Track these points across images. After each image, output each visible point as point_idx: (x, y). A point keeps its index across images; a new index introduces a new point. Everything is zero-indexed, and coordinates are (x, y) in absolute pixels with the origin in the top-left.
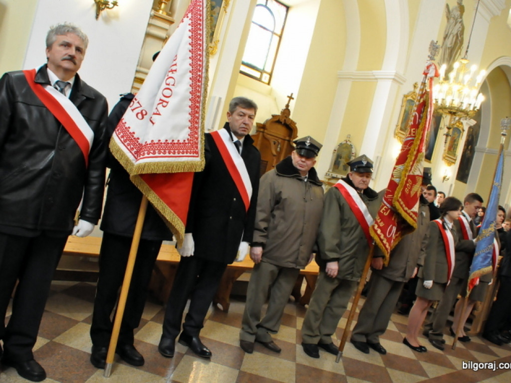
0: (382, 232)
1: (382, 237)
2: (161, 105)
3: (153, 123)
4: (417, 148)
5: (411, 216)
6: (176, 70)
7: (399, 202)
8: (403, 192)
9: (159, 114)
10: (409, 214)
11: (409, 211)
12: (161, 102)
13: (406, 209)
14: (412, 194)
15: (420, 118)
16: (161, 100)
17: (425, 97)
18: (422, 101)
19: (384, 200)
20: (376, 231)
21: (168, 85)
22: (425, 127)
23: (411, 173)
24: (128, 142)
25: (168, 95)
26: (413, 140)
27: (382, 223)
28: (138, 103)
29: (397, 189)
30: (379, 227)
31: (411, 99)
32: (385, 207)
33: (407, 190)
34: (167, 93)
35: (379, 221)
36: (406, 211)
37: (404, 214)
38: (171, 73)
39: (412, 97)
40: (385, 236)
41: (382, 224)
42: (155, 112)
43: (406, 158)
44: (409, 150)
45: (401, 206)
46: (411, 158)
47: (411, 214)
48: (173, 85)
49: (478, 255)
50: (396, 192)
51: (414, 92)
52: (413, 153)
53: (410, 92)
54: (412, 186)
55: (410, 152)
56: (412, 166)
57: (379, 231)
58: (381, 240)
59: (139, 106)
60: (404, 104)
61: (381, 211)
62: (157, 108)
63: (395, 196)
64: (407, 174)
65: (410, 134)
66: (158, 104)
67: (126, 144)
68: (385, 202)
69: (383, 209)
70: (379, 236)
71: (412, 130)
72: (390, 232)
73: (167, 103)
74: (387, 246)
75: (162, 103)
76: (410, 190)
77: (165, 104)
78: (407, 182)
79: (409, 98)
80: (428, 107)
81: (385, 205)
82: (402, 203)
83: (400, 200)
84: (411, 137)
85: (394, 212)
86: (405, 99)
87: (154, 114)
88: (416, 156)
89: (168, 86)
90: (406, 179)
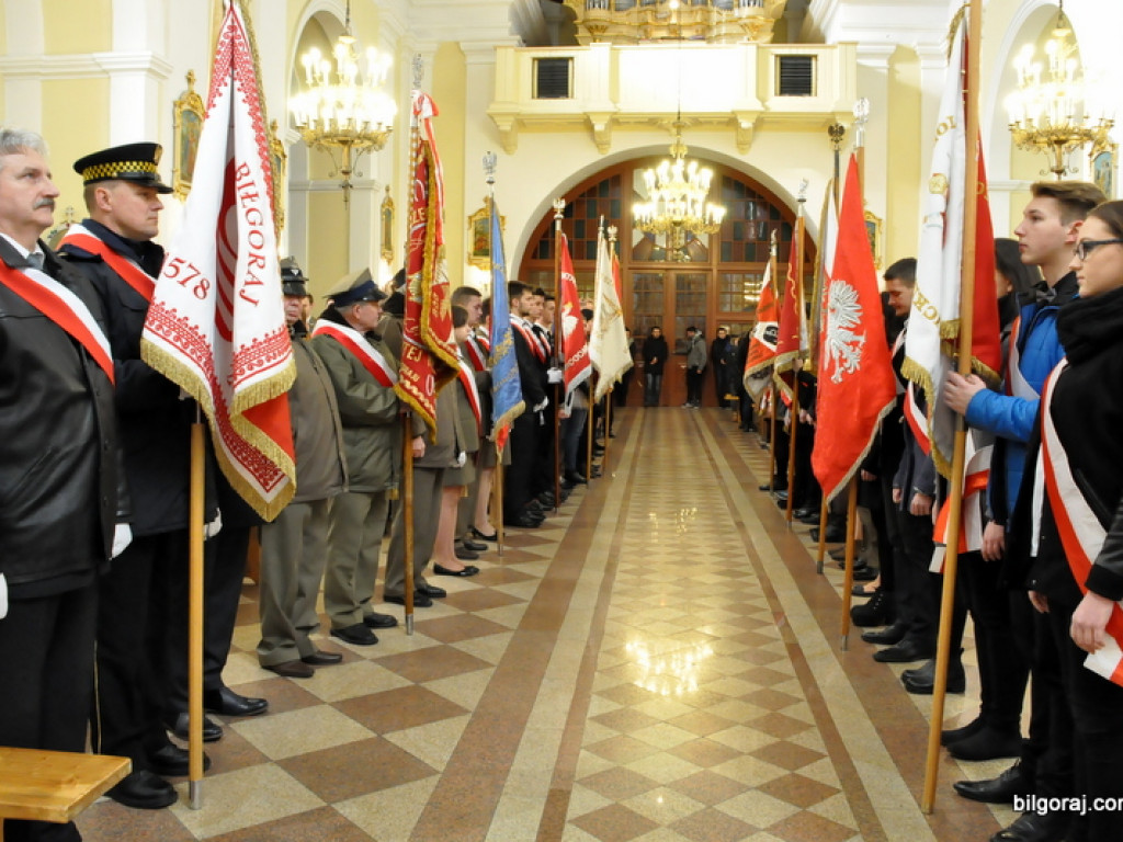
0: (419, 390)
1: (422, 398)
2: (254, 265)
3: (255, 303)
4: (434, 240)
5: (449, 353)
6: (256, 195)
7: (430, 334)
8: (431, 315)
9: (259, 283)
10: (445, 349)
11: (445, 345)
12: (253, 258)
13: (440, 342)
14: (443, 316)
15: (427, 188)
16: (251, 255)
17: (423, 151)
18: (421, 159)
19: (405, 336)
20: (409, 392)
21: (253, 224)
22: (437, 202)
23: (435, 283)
24: (191, 347)
25: (259, 244)
26: (425, 227)
27: (416, 375)
28: (190, 266)
29: (423, 313)
30: (413, 383)
31: (189, 108)
32: (413, 348)
33: (435, 312)
34: (256, 239)
35: (410, 373)
36: (441, 347)
37: (440, 353)
38: (249, 200)
39: (189, 104)
40: (426, 396)
41: (416, 378)
42: (250, 280)
43: (422, 261)
44: (423, 246)
45: (434, 339)
46: (430, 258)
47: (449, 348)
48: (261, 224)
49: (500, 389)
50: (422, 320)
51: (192, 93)
52: (430, 248)
53: (183, 93)
54: (439, 302)
55: (425, 248)
56: (433, 270)
57: (415, 390)
58: (422, 404)
59: (194, 273)
60: (178, 121)
61: (409, 356)
62: (249, 273)
63: (422, 326)
64: (431, 285)
65: (418, 218)
66: (250, 263)
67: (188, 351)
68: (411, 340)
69: (411, 352)
70: (417, 398)
71: (420, 210)
72: (430, 387)
73: (263, 258)
74: (433, 411)
75: (255, 261)
76: (439, 310)
77: (260, 262)
78: (433, 299)
79: (186, 107)
80: (434, 168)
81: (412, 345)
82: (433, 334)
83: (431, 330)
84: (421, 222)
85: (428, 352)
86: (178, 111)
87: (247, 283)
88: (436, 253)
89: (253, 228)
90: (430, 294)
